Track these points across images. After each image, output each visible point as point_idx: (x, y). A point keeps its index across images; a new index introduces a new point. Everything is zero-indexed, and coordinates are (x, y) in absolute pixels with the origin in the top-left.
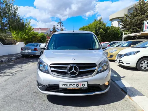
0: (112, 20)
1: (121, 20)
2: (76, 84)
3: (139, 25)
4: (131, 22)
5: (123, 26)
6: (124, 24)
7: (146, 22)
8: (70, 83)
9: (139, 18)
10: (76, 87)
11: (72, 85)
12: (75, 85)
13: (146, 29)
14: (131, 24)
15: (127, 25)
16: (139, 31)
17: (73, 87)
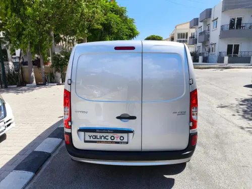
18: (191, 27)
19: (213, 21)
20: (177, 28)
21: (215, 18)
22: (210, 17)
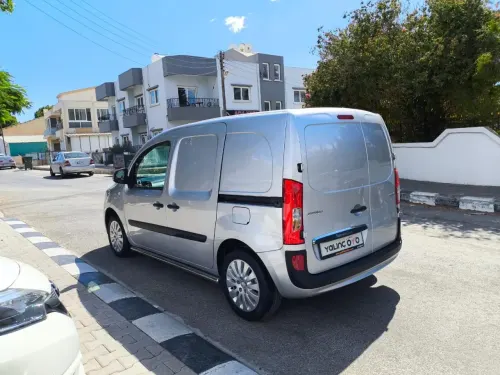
18: (100, 99)
19: (149, 90)
20: (64, 98)
21: (152, 86)
22: (142, 83)
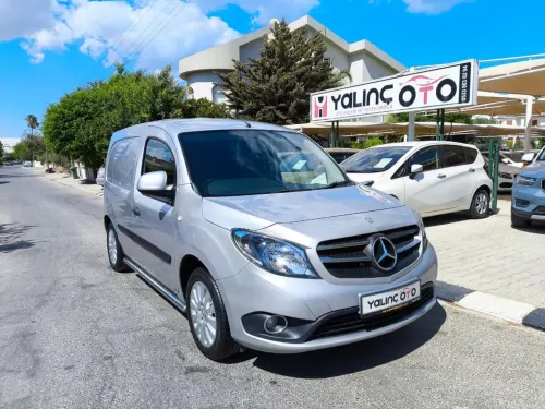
0: (189, 76)
1: (227, 80)
2: (399, 292)
3: (280, 101)
4: (259, 91)
5: (231, 100)
6: (237, 95)
7: (317, 97)
8: (387, 295)
9: (282, 80)
10: (400, 301)
11: (393, 300)
12: (398, 298)
13: (316, 116)
14: (258, 95)
15: (245, 99)
16: (282, 119)
17: (394, 303)
